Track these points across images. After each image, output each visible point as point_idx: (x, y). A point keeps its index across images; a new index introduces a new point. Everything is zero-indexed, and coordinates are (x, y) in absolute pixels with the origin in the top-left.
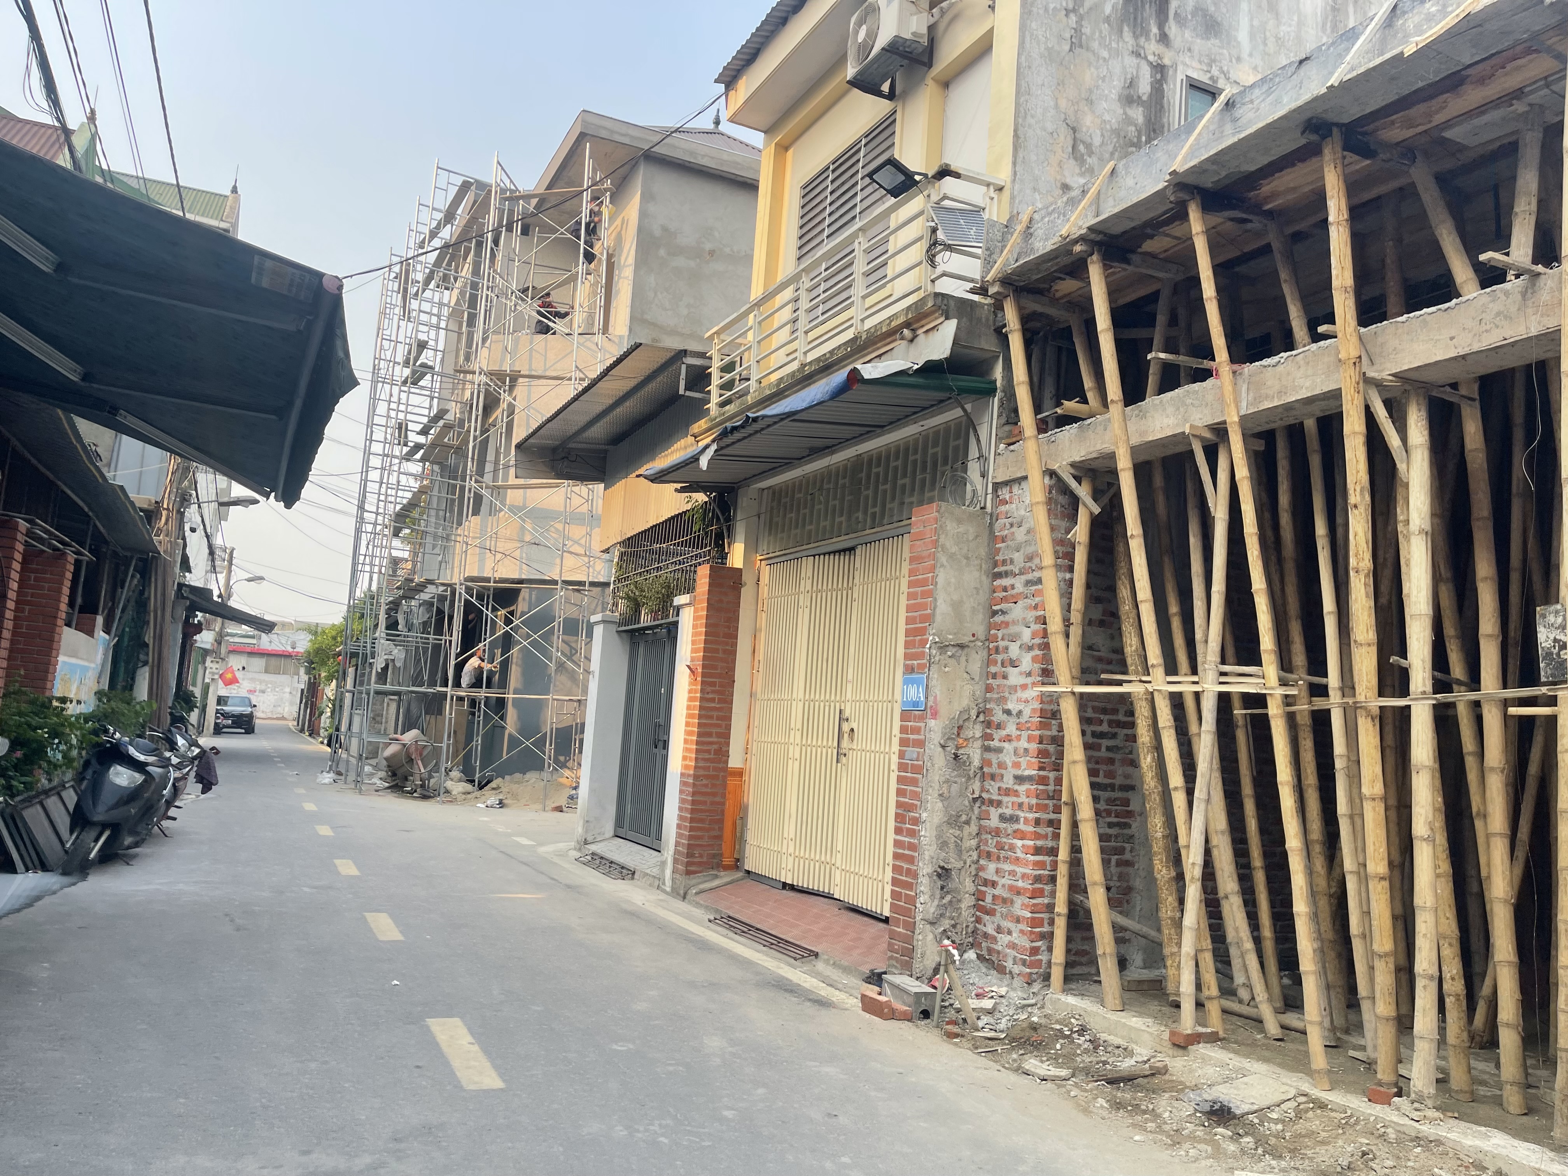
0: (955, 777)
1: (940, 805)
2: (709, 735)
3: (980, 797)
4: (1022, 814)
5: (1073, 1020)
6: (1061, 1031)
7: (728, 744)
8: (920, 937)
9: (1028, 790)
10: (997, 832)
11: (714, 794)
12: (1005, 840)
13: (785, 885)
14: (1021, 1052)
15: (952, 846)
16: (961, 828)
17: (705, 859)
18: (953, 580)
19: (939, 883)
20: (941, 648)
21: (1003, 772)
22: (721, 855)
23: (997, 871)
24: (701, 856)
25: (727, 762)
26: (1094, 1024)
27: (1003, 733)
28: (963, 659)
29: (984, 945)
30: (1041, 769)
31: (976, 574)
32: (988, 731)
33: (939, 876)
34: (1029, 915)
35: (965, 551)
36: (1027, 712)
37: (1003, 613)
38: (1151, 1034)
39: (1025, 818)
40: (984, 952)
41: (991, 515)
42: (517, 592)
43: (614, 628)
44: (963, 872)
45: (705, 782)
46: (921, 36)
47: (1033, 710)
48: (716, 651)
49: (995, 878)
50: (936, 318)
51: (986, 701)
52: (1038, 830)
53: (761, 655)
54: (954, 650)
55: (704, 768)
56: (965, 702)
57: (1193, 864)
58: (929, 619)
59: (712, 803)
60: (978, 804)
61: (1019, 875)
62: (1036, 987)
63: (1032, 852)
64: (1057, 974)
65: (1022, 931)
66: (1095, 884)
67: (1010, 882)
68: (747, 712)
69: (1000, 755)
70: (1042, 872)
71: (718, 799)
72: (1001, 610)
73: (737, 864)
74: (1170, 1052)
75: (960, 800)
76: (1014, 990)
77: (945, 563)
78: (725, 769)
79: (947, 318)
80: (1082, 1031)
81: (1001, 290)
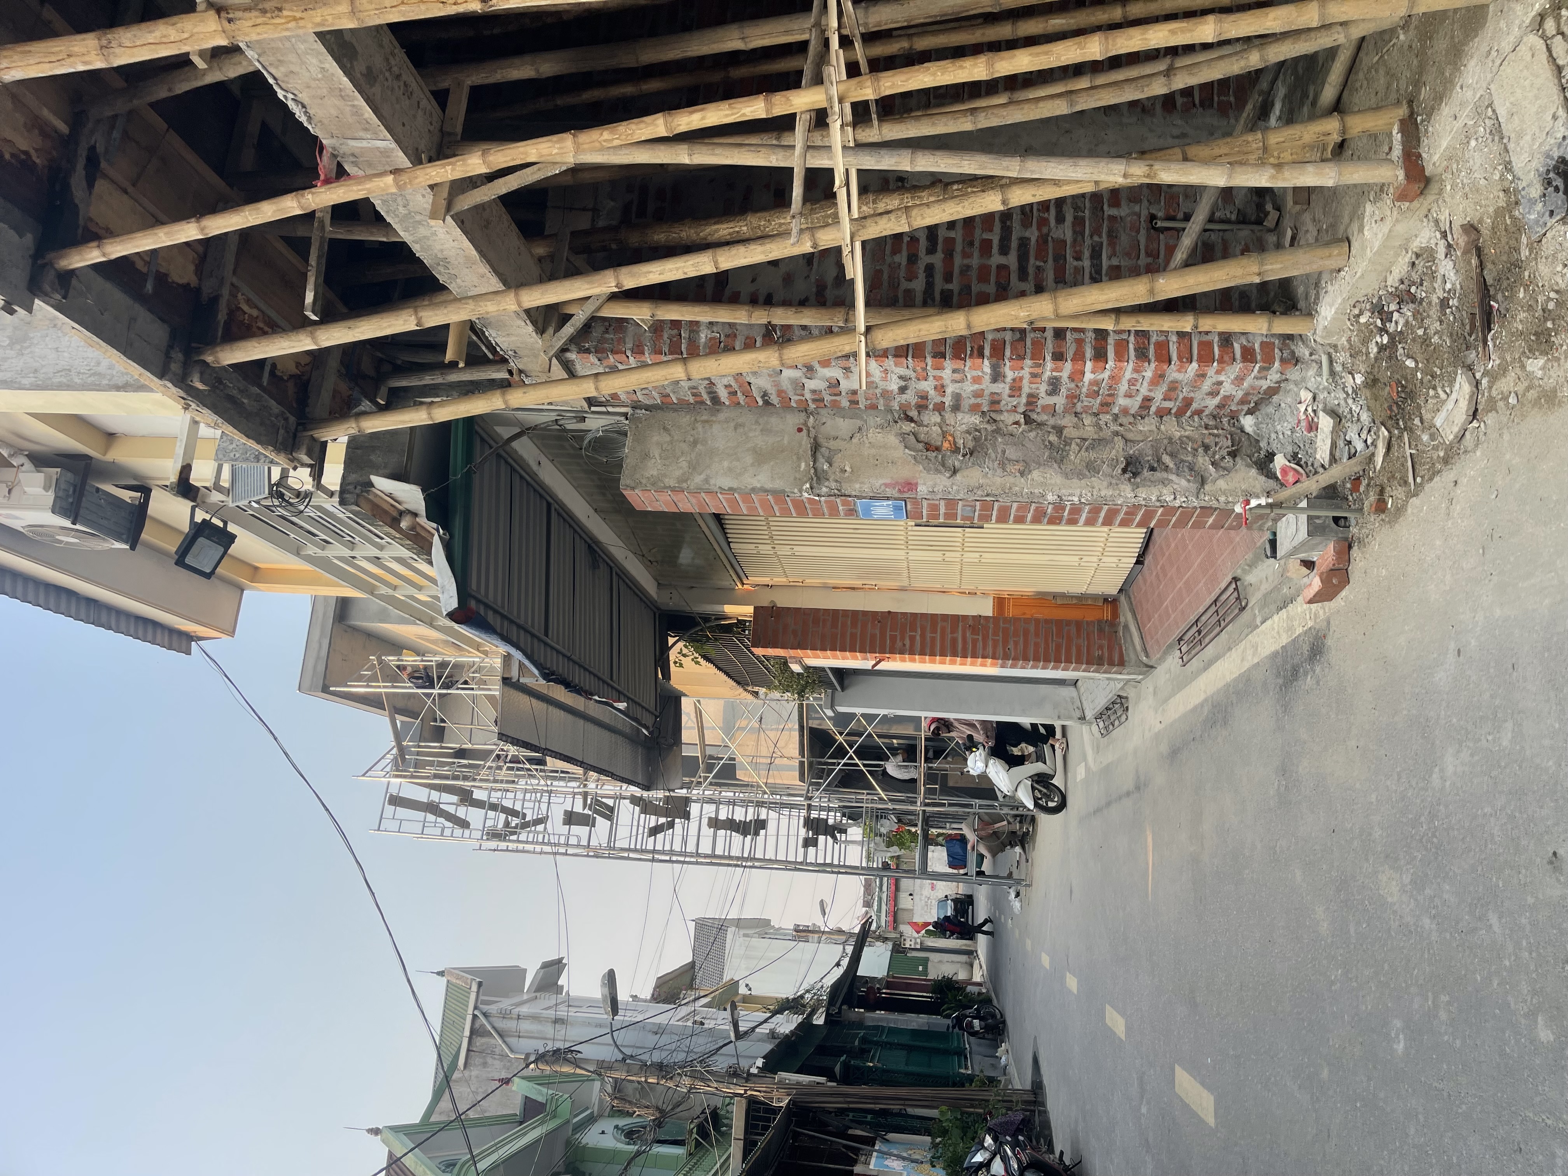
0: (996, 452)
1: (1036, 474)
2: (954, 641)
3: (1024, 413)
4: (1048, 374)
5: (1363, 320)
6: (1382, 348)
7: (965, 617)
8: (1222, 499)
9: (1012, 369)
10: (1073, 398)
11: (1026, 633)
12: (1084, 390)
14: (1417, 421)
15: (1093, 455)
16: (1067, 442)
17: (1105, 643)
18: (726, 464)
19: (1146, 473)
20: (818, 479)
21: (987, 393)
22: (1100, 621)
23: (1129, 395)
24: (1101, 647)
25: (987, 618)
26: (1370, 287)
27: (932, 393)
28: (833, 444)
29: (1234, 408)
30: (981, 355)
31: (716, 428)
32: (931, 407)
33: (1135, 475)
34: (1195, 365)
35: (684, 446)
36: (902, 371)
37: (765, 395)
38: (1397, 220)
39: (1052, 370)
40: (1245, 408)
41: (634, 408)
42: (812, 730)
43: (839, 693)
44: (1130, 436)
45: (1011, 646)
46: (48, 478)
47: (896, 365)
48: (853, 636)
49: (1139, 399)
50: (376, 495)
51: (890, 411)
52: (1070, 354)
53: (858, 583)
54: (821, 460)
55: (995, 647)
56: (892, 439)
57: (1125, 176)
58: (780, 495)
59: (1037, 635)
60: (1034, 416)
61: (1135, 376)
62: (1303, 351)
63: (1101, 364)
64: (1284, 325)
65: (1218, 372)
66: (1151, 292)
67: (1145, 384)
68: (925, 595)
69: (964, 395)
70: (1131, 346)
71: (1032, 629)
72: (763, 397)
73: (1111, 602)
74: (1431, 198)
75: (1029, 445)
76: (1304, 379)
77: (703, 477)
78: (995, 619)
79: (372, 485)
80: (1379, 310)
81: (304, 451)
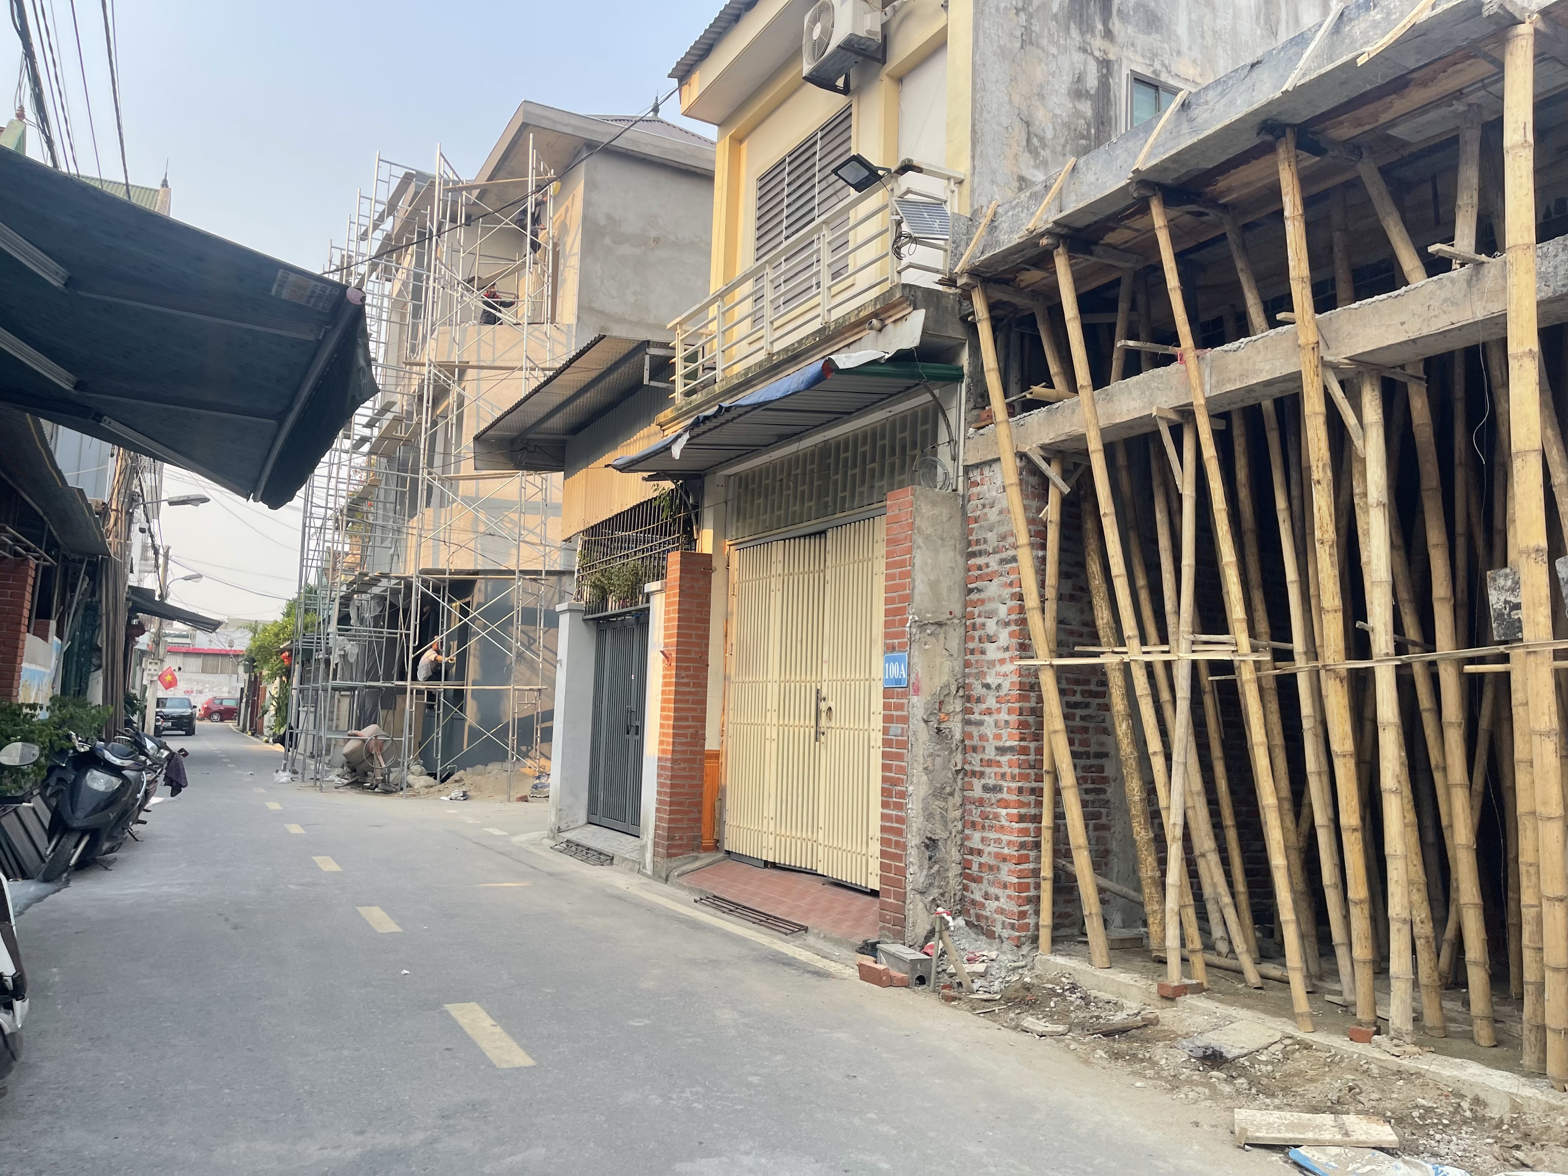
0: (939, 750)
1: (925, 778)
2: (686, 719)
3: (963, 768)
4: (1005, 784)
5: (1063, 979)
6: (1053, 989)
7: (704, 727)
8: (911, 907)
9: (1010, 761)
10: (981, 802)
11: (693, 777)
12: (989, 809)
13: (766, 864)
14: (1018, 1011)
15: (938, 817)
16: (945, 800)
17: (685, 842)
18: (929, 561)
19: (927, 853)
20: (920, 626)
21: (985, 744)
22: (701, 837)
23: (983, 840)
24: (681, 838)
25: (703, 745)
26: (1084, 982)
27: (984, 706)
28: (942, 637)
29: (972, 911)
30: (1022, 739)
31: (951, 554)
32: (968, 705)
33: (927, 847)
34: (1016, 880)
35: (940, 532)
36: (1006, 685)
37: (979, 590)
38: (1140, 988)
39: (1008, 788)
40: (973, 919)
41: (963, 496)
42: (473, 583)
43: (580, 616)
44: (949, 842)
45: (682, 765)
46: (875, 34)
47: (1012, 683)
48: (689, 636)
49: (981, 847)
50: (905, 308)
51: (965, 676)
52: (1022, 798)
53: (733, 639)
54: (933, 628)
55: (682, 752)
56: (945, 678)
57: (1174, 824)
58: (908, 599)
59: (691, 786)
60: (960, 776)
61: (1004, 842)
62: (1025, 950)
63: (1016, 819)
64: (1045, 936)
65: (1009, 897)
66: (1079, 847)
67: (996, 850)
68: (721, 695)
69: (981, 728)
70: (1026, 839)
71: (695, 782)
72: (976, 588)
73: (717, 845)
74: (1159, 1004)
75: (943, 773)
76: (1004, 953)
77: (922, 545)
78: (703, 752)
79: (915, 309)
80: (1073, 988)
81: (969, 281)
